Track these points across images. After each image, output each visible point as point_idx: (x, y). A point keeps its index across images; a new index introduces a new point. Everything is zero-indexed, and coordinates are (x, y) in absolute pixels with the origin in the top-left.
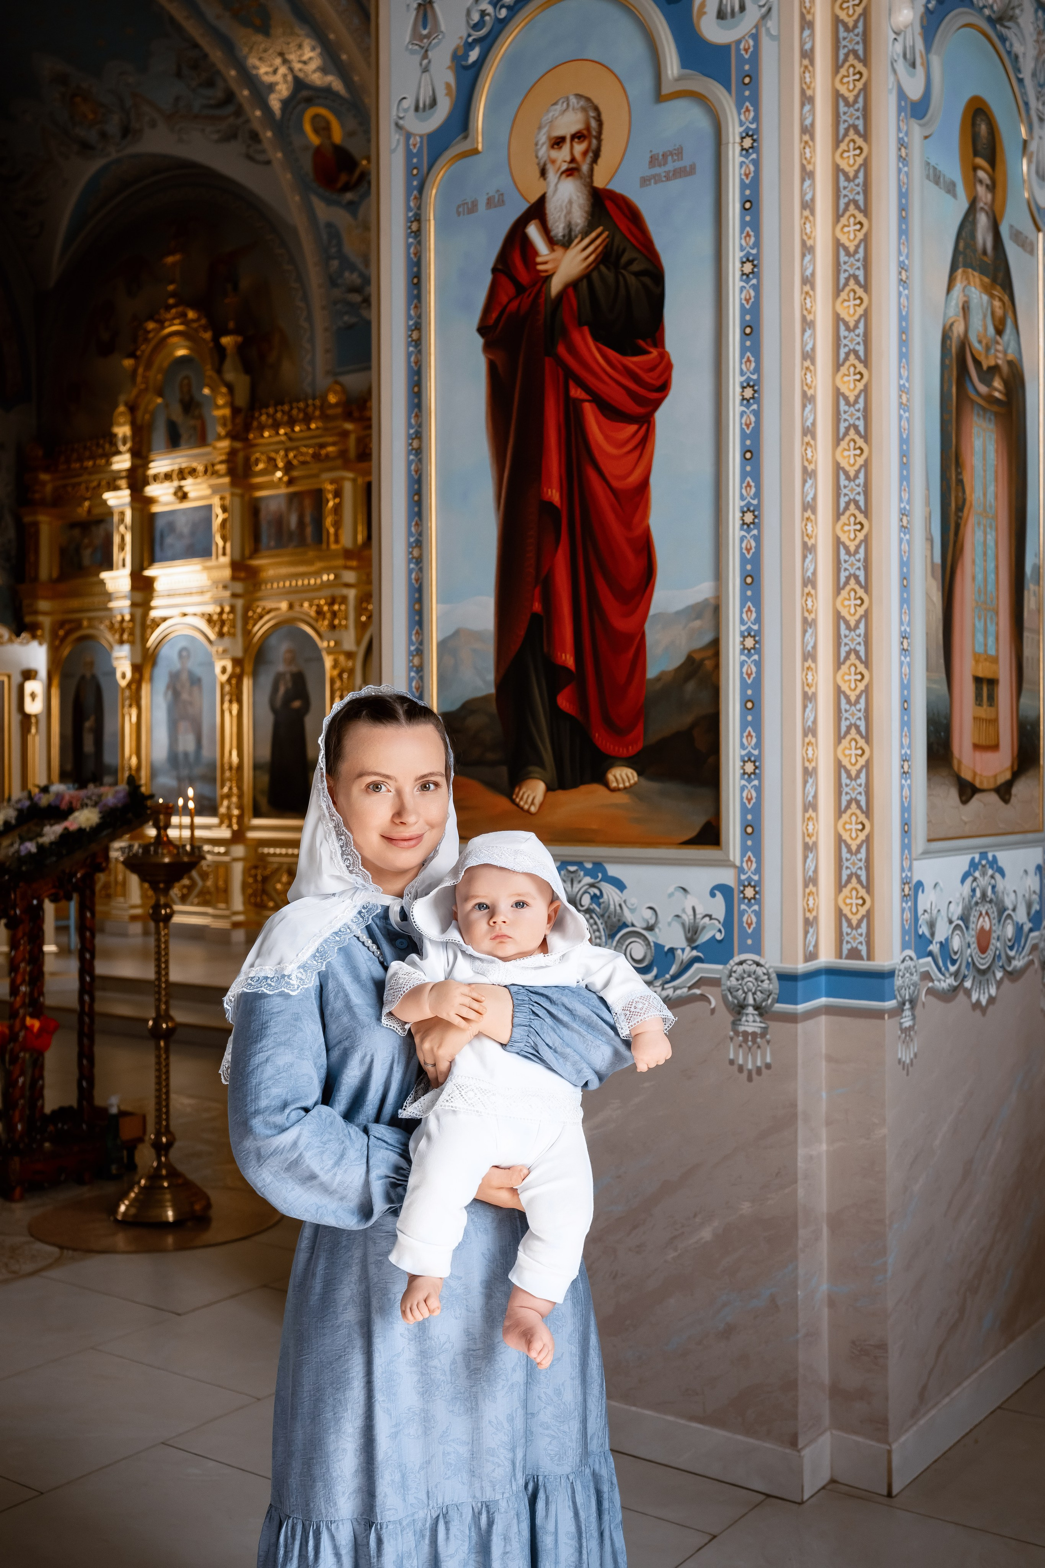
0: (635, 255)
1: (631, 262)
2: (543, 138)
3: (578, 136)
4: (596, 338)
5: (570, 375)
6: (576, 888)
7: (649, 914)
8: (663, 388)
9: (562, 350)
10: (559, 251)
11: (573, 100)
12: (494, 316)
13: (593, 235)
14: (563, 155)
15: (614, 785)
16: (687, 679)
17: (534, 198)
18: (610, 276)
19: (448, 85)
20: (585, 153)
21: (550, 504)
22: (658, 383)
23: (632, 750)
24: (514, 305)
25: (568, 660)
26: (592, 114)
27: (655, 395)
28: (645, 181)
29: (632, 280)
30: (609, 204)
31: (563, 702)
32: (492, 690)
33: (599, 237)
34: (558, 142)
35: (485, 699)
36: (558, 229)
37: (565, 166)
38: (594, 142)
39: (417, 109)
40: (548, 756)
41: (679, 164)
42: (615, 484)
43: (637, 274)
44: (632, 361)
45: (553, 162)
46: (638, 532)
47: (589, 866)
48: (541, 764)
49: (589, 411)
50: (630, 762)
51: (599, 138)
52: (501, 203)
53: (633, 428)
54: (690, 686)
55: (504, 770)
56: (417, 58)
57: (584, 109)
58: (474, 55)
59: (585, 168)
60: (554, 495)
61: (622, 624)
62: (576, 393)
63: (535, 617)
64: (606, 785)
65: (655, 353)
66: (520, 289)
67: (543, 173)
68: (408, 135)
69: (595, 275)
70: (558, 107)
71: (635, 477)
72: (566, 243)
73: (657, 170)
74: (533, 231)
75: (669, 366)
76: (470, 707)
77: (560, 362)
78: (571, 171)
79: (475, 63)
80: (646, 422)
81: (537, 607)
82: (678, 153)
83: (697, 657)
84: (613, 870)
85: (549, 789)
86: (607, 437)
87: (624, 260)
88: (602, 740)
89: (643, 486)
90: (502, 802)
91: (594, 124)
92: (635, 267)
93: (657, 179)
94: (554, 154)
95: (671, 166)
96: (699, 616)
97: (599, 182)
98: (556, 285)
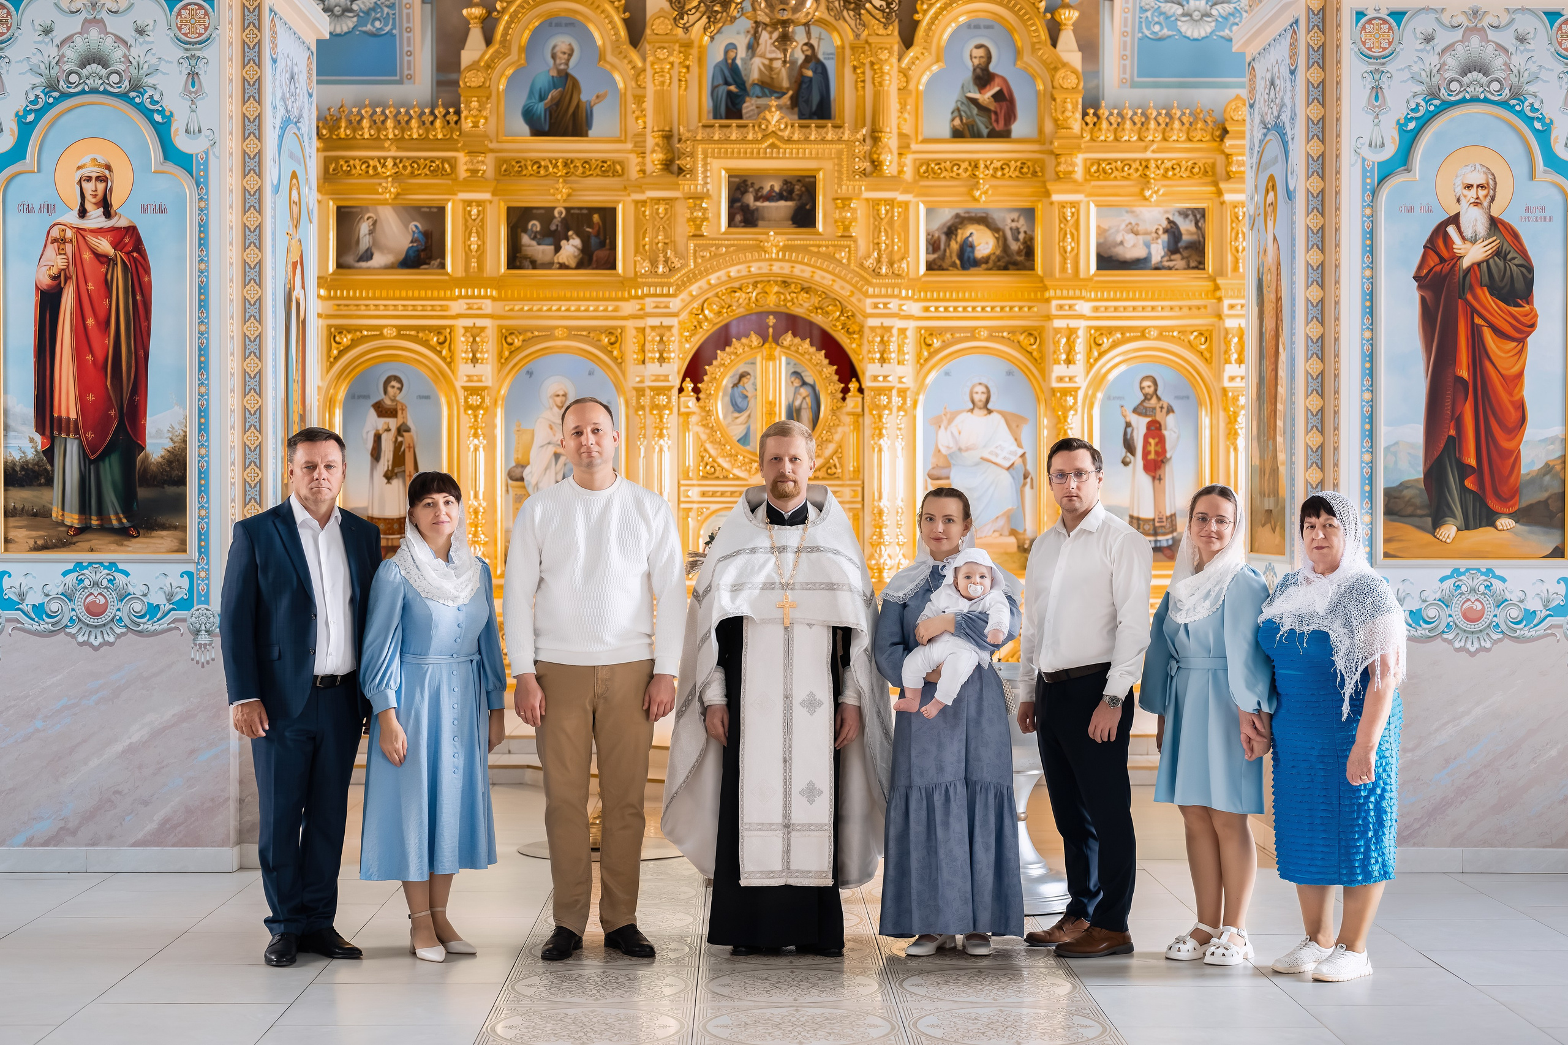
0: (1516, 255)
1: (1514, 258)
2: (1458, 182)
3: (1480, 186)
4: (1491, 294)
5: (1474, 311)
6: (1475, 581)
7: (1521, 594)
8: (1533, 326)
9: (1469, 297)
10: (1468, 245)
11: (1478, 167)
12: (1425, 271)
13: (1491, 240)
14: (1472, 194)
15: (1500, 528)
16: (1545, 475)
17: (1452, 213)
18: (1501, 263)
19: (1393, 138)
20: (1486, 196)
21: (1462, 378)
22: (1530, 323)
23: (1512, 510)
24: (1438, 268)
25: (1472, 462)
26: (1490, 177)
27: (1528, 329)
28: (1522, 219)
29: (1514, 268)
30: (1500, 226)
31: (1468, 483)
32: (1422, 476)
33: (1494, 243)
34: (1469, 187)
35: (1417, 480)
36: (1468, 233)
37: (1473, 200)
38: (1491, 192)
39: (1370, 145)
40: (1458, 512)
41: (1542, 214)
42: (1502, 371)
43: (1517, 266)
44: (1514, 310)
45: (1465, 196)
46: (1517, 398)
47: (1484, 570)
48: (1454, 516)
49: (1487, 334)
50: (1511, 516)
51: (1494, 190)
52: (1430, 210)
53: (1515, 344)
54: (1547, 478)
55: (1429, 520)
56: (1372, 117)
57: (1485, 173)
58: (1412, 126)
59: (1486, 204)
60: (1464, 373)
61: (1506, 445)
62: (1478, 321)
63: (1450, 437)
64: (1496, 528)
65: (1527, 308)
66: (1442, 260)
67: (1458, 201)
68: (1364, 160)
69: (1491, 261)
70: (1469, 168)
71: (1515, 370)
72: (1474, 241)
73: (1529, 215)
74: (1451, 230)
75: (1536, 315)
76: (1403, 486)
77: (1468, 303)
78: (1477, 204)
79: (1411, 130)
80: (1522, 341)
81: (1452, 432)
82: (1543, 209)
83: (1551, 464)
84: (1498, 572)
85: (1459, 530)
86: (1497, 347)
87: (1509, 257)
88: (1493, 504)
89: (1520, 374)
90: (1428, 537)
91: (1491, 182)
92: (1516, 261)
93: (1530, 219)
94: (1466, 192)
95: (1538, 214)
96: (1552, 443)
97: (1494, 213)
98: (1466, 263)
